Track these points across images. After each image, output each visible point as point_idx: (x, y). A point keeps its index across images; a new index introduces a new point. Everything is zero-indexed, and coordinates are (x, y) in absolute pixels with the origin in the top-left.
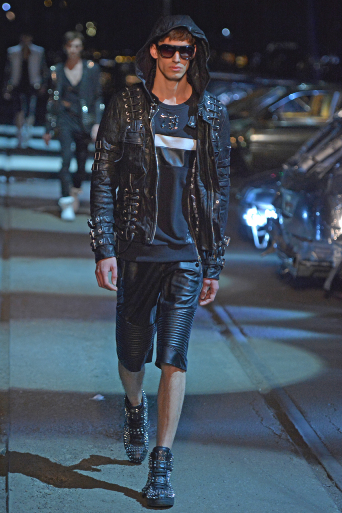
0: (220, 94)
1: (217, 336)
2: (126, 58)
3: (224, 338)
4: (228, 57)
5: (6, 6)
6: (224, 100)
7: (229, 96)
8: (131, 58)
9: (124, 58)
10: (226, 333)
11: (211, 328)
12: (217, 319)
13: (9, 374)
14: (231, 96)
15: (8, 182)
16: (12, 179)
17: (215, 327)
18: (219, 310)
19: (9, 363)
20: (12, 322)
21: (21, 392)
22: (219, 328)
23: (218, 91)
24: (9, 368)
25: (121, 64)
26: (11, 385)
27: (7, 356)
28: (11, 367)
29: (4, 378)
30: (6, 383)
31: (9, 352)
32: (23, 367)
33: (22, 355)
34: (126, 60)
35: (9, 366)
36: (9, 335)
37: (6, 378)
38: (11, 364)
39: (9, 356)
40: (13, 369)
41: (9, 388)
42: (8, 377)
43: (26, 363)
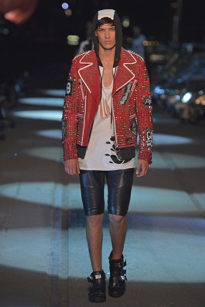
5: (65, 6)
8: (154, 43)
9: (149, 43)
13: (68, 267)
19: (68, 259)
20: (70, 230)
21: (77, 280)
24: (68, 262)
26: (69, 275)
27: (67, 254)
28: (69, 262)
29: (64, 269)
30: (66, 273)
31: (68, 251)
32: (78, 262)
33: (77, 254)
34: (150, 44)
35: (68, 261)
36: (68, 239)
37: (66, 270)
38: (69, 259)
39: (68, 254)
40: (71, 263)
41: (68, 277)
42: (68, 269)
43: (80, 259)
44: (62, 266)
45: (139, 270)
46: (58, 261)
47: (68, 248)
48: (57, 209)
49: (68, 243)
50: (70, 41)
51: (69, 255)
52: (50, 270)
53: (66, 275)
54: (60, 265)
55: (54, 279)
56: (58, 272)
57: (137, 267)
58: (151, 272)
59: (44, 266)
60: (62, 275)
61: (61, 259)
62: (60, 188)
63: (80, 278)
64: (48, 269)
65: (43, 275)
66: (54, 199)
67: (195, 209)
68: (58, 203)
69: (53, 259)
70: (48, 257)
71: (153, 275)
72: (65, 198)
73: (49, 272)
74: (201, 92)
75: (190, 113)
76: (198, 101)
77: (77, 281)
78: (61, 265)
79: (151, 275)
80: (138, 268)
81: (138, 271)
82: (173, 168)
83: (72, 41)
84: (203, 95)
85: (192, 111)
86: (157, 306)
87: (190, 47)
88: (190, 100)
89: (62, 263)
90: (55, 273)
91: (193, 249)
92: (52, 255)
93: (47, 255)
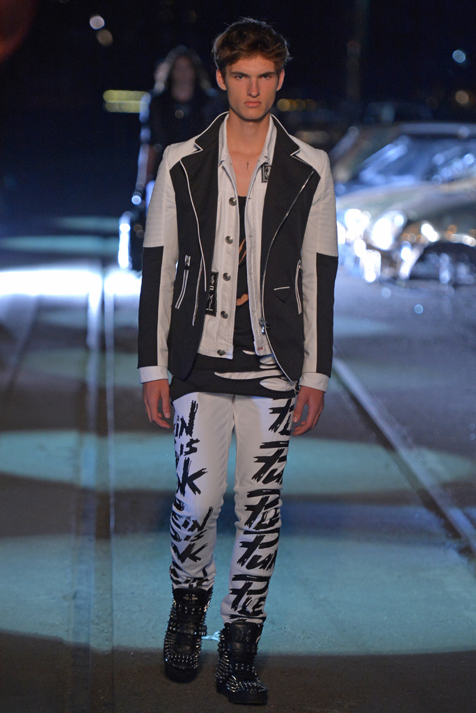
1: (453, 556)
2: (294, 103)
3: (464, 561)
5: (97, 22)
8: (304, 103)
9: (291, 103)
10: (466, 551)
11: (444, 544)
12: (452, 531)
13: (112, 625)
17: (449, 542)
18: (456, 515)
19: (112, 607)
20: (114, 539)
21: (132, 654)
22: (455, 543)
24: (111, 614)
25: (287, 113)
26: (115, 643)
27: (108, 596)
28: (115, 613)
29: (103, 630)
30: (107, 640)
31: (111, 589)
32: (135, 612)
33: (133, 593)
34: (295, 106)
35: (112, 611)
36: (111, 560)
37: (106, 631)
38: (115, 607)
39: (111, 595)
40: (119, 616)
41: (113, 648)
42: (111, 629)
43: (140, 606)
44: (97, 624)
45: (275, 629)
46: (90, 612)
47: (111, 580)
48: (85, 492)
49: (111, 570)
50: (110, 104)
51: (114, 596)
52: (70, 632)
53: (107, 643)
54: (93, 622)
55: (81, 653)
56: (89, 638)
57: (271, 622)
58: (303, 633)
59: (57, 623)
60: (99, 643)
61: (95, 606)
62: (90, 443)
63: (141, 649)
64: (67, 631)
65: (55, 645)
66: (77, 469)
67: (406, 485)
68: (88, 477)
69: (78, 607)
70: (66, 604)
71: (309, 638)
72: (102, 466)
73: (69, 638)
77: (133, 656)
78: (96, 622)
79: (304, 638)
80: (274, 623)
81: (273, 631)
83: (114, 104)
86: (317, 710)
87: (387, 113)
89: (97, 616)
90: (82, 640)
91: (400, 577)
92: (74, 597)
93: (64, 597)
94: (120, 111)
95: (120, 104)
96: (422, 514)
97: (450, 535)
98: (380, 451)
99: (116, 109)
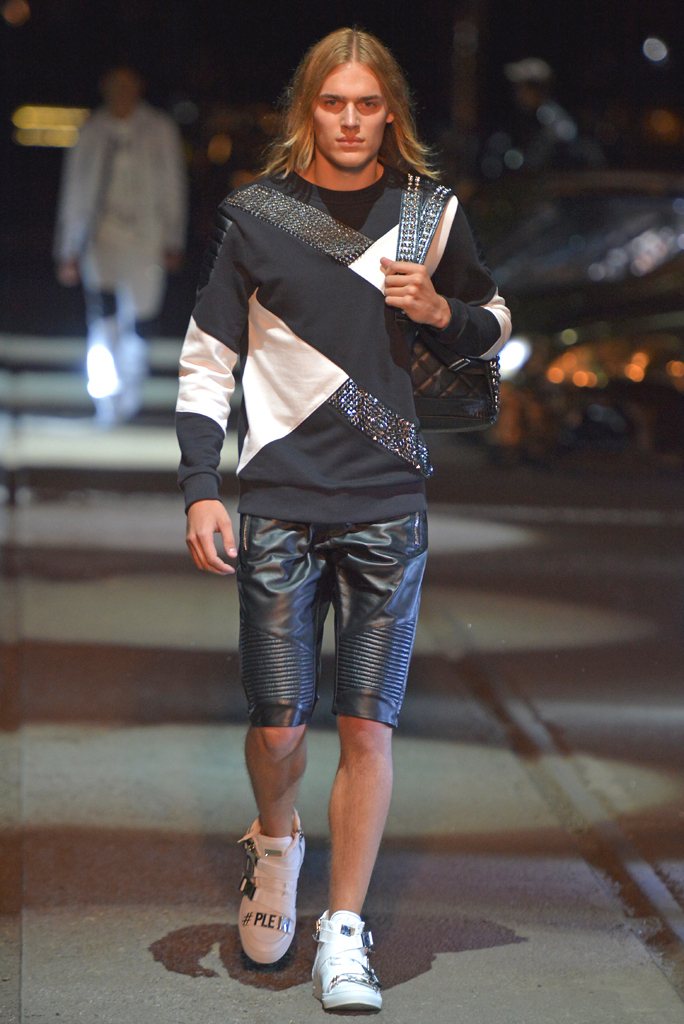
0: (639, 233)
1: (637, 949)
3: (658, 958)
4: (663, 124)
6: (649, 252)
7: (665, 240)
10: (662, 940)
11: (620, 926)
12: (637, 903)
14: (671, 239)
15: (12, 502)
16: (25, 495)
17: (628, 926)
18: (643, 873)
20: (24, 912)
22: (641, 926)
23: (631, 226)
33: (57, 1014)
36: (21, 956)
39: (20, 1017)
47: (20, 990)
49: (20, 972)
51: (23, 1018)
67: (549, 821)
74: (569, 336)
75: (523, 422)
76: (556, 374)
82: (454, 650)
84: (577, 344)
85: (535, 412)
88: (526, 367)
94: (43, 145)
95: (44, 132)
96: (581, 873)
97: (631, 912)
98: (506, 759)
99: (35, 141)
